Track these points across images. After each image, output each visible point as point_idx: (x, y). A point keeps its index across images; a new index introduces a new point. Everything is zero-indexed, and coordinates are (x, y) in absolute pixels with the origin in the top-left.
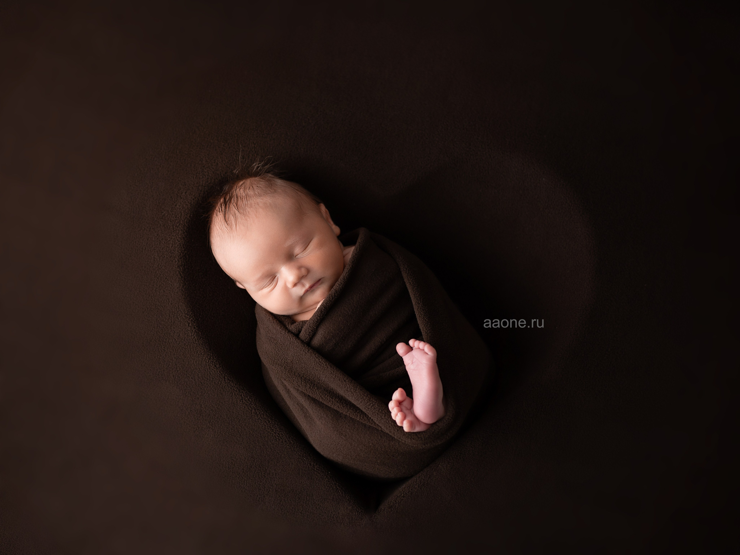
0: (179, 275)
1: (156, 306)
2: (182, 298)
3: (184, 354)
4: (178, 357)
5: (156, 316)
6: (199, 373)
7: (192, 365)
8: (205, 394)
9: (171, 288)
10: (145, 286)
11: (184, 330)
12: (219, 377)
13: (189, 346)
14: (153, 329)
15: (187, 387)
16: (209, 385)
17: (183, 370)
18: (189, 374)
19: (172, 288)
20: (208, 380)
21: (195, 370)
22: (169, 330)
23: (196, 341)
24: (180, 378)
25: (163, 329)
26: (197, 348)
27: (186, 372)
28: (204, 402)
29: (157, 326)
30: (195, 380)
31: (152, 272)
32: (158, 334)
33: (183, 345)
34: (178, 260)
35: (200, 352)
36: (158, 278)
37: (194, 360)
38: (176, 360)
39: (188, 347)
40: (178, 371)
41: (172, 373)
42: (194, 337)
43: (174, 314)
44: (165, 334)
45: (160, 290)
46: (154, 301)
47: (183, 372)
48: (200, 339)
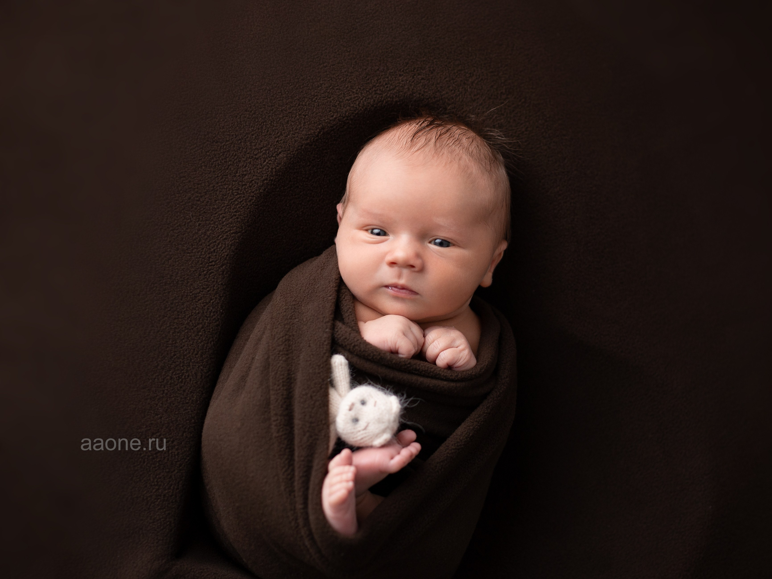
0: (318, 130)
1: (263, 122)
2: (293, 151)
3: (225, 195)
4: (217, 191)
5: (252, 130)
6: (212, 229)
7: (216, 215)
8: (188, 255)
9: (296, 129)
10: (280, 94)
11: (255, 177)
12: (220, 258)
13: (238, 196)
14: (233, 135)
15: (185, 225)
16: (202, 252)
17: (204, 207)
18: (204, 218)
19: (298, 131)
20: (208, 247)
21: (213, 222)
22: (244, 158)
23: (250, 201)
24: (192, 208)
25: (241, 149)
26: (242, 209)
27: (205, 212)
28: (177, 260)
29: (240, 140)
30: (199, 230)
31: (302, 92)
32: (231, 146)
33: (235, 187)
34: (336, 118)
35: (238, 215)
36: (299, 105)
37: (225, 213)
38: (212, 190)
39: (236, 195)
40: (199, 200)
41: (193, 194)
42: (253, 196)
43: (267, 152)
44: (236, 155)
45: (286, 116)
46: (269, 117)
47: (201, 208)
48: (256, 205)
